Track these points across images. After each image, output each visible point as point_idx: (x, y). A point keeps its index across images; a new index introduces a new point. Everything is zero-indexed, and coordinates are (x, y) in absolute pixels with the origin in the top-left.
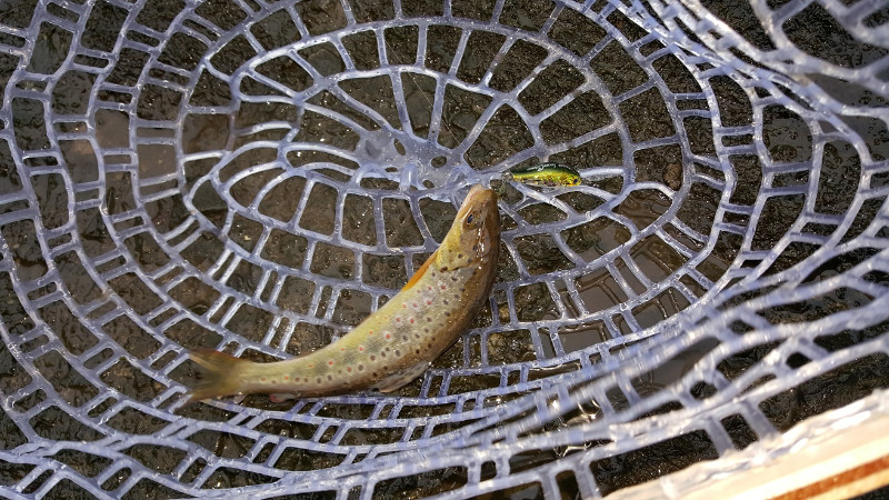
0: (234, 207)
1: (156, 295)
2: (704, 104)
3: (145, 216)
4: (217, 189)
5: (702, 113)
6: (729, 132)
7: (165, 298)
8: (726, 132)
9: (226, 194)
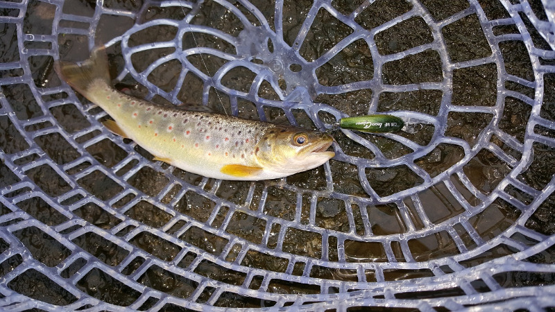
0: (129, 69)
1: (40, 107)
2: (531, 92)
3: (55, 44)
4: (123, 50)
5: (528, 99)
6: (545, 123)
7: (45, 111)
8: (541, 121)
9: (128, 57)
